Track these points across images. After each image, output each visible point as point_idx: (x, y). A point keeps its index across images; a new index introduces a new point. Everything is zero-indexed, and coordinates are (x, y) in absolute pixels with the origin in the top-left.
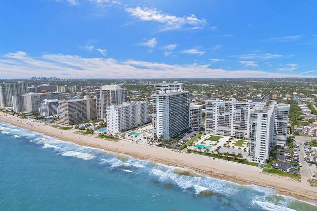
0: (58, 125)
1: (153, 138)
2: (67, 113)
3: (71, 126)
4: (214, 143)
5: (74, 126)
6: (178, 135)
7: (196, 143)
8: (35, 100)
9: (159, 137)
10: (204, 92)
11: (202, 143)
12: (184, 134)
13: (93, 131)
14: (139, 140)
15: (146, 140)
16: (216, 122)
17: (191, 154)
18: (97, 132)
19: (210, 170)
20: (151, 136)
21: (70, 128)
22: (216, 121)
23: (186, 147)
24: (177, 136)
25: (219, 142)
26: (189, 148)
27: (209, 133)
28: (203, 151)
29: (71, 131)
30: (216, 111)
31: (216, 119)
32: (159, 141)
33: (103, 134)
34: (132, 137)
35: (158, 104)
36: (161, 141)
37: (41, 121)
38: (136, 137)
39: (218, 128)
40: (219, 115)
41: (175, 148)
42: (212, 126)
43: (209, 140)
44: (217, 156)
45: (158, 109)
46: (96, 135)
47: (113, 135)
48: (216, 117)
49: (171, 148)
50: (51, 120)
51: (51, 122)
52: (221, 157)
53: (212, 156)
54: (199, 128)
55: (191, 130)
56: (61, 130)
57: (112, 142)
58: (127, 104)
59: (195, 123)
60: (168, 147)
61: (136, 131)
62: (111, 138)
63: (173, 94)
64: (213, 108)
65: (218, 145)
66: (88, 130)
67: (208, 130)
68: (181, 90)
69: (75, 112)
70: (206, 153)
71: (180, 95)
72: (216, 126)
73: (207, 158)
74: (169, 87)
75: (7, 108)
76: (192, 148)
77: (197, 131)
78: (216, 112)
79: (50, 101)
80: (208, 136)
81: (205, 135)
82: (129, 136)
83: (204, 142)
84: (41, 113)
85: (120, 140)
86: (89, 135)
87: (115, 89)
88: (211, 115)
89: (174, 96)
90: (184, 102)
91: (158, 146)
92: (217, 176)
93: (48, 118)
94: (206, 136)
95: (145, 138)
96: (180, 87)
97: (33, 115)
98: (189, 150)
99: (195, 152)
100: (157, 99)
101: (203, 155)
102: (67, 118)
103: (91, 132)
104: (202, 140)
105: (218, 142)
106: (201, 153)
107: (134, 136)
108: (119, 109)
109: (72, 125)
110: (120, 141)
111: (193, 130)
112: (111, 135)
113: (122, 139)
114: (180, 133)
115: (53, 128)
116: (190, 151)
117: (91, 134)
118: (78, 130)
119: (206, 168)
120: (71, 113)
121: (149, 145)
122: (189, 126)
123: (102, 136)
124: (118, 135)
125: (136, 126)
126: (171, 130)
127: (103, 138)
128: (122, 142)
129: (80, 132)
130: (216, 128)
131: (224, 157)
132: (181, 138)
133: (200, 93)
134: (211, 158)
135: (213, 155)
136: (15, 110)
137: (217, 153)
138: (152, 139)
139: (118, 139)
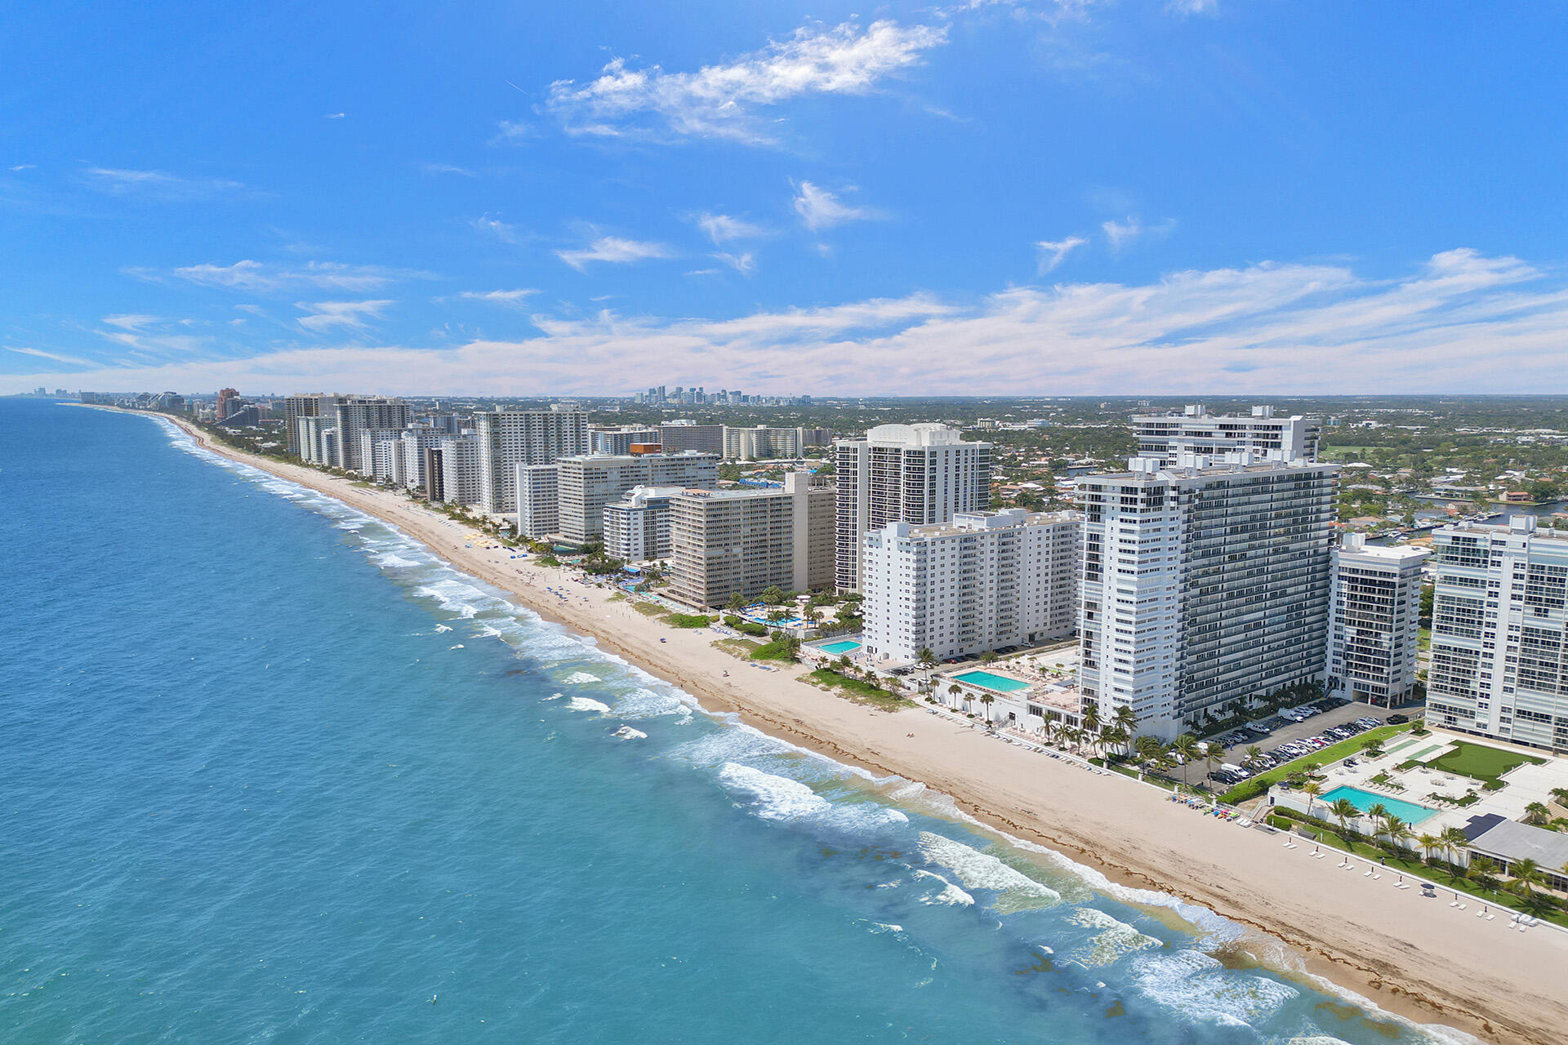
0: (665, 603)
1: (1081, 717)
2: (701, 552)
3: (711, 613)
4: (1459, 786)
5: (722, 614)
6: (1242, 713)
7: (1335, 776)
8: (600, 488)
9: (1107, 715)
10: (1518, 475)
11: (1381, 779)
12: (1283, 712)
13: (795, 644)
14: (1004, 716)
15: (1039, 721)
16: (1499, 662)
17: (1291, 840)
18: (811, 653)
19: (1379, 951)
20: (1069, 701)
21: (705, 623)
22: (1500, 652)
23: (1263, 789)
24: (1235, 722)
25: (1501, 784)
26: (1282, 797)
27: (1450, 723)
28: (1366, 826)
29: (707, 635)
30: (1505, 591)
31: (1501, 642)
32: (1108, 735)
33: (833, 663)
34: (969, 697)
35: (1112, 530)
36: (1120, 736)
37: (602, 579)
38: (987, 699)
39: (1510, 700)
40: (1526, 617)
41: (1200, 789)
42: (1475, 685)
43: (1435, 764)
44: (1456, 876)
45: (1110, 558)
46: (806, 668)
47: (880, 675)
48: (1502, 633)
49: (1170, 782)
50: (641, 581)
51: (639, 589)
52: (1486, 887)
53: (1422, 871)
54: (1394, 689)
55: (1335, 693)
56: (666, 630)
57: (869, 709)
58: (973, 523)
59: (1363, 655)
60: (1154, 776)
61: (999, 668)
62: (866, 687)
63: (1222, 475)
64: (1488, 574)
65: (1488, 804)
66: (776, 637)
67: (1440, 708)
68: (1286, 457)
69: (737, 550)
70: (1384, 846)
71: (1266, 481)
72: (1497, 683)
73: (1390, 875)
74: (1220, 436)
75: (497, 518)
76: (1297, 800)
77: (1379, 701)
78: (1504, 600)
79: (652, 493)
80: (1441, 741)
81: (1420, 732)
82: (955, 689)
83: (1398, 777)
84: (615, 546)
85: (911, 704)
86: (773, 664)
87: (926, 443)
88: (1468, 617)
89: (1221, 485)
90: (1300, 523)
91: (1098, 762)
92: (1419, 1000)
93: (634, 567)
94: (1424, 743)
95: (1035, 711)
96: (1287, 438)
97: (586, 550)
98: (1281, 811)
99: (1314, 826)
100: (1112, 502)
101: (1366, 853)
102: (700, 575)
103: (787, 650)
104: (1386, 763)
105: (1494, 784)
106: (1351, 840)
107: (978, 695)
108: (921, 544)
109: (720, 608)
110: (904, 713)
111: (1349, 693)
112: (870, 675)
113: (920, 700)
114: (1257, 704)
115: (639, 618)
116: (1282, 818)
117: (785, 659)
118: (735, 634)
119: (1356, 940)
120: (720, 552)
121: (1053, 750)
122: (1328, 671)
123: (829, 674)
124: (904, 679)
125: (1014, 641)
126: (1187, 682)
127: (831, 684)
128: (915, 715)
129: (741, 643)
130: (1498, 698)
131: (1509, 888)
132: (1252, 736)
133: (1485, 480)
134: (1414, 881)
135: (1434, 862)
136: (525, 528)
137: (1458, 856)
138: (1071, 720)
139: (899, 697)
